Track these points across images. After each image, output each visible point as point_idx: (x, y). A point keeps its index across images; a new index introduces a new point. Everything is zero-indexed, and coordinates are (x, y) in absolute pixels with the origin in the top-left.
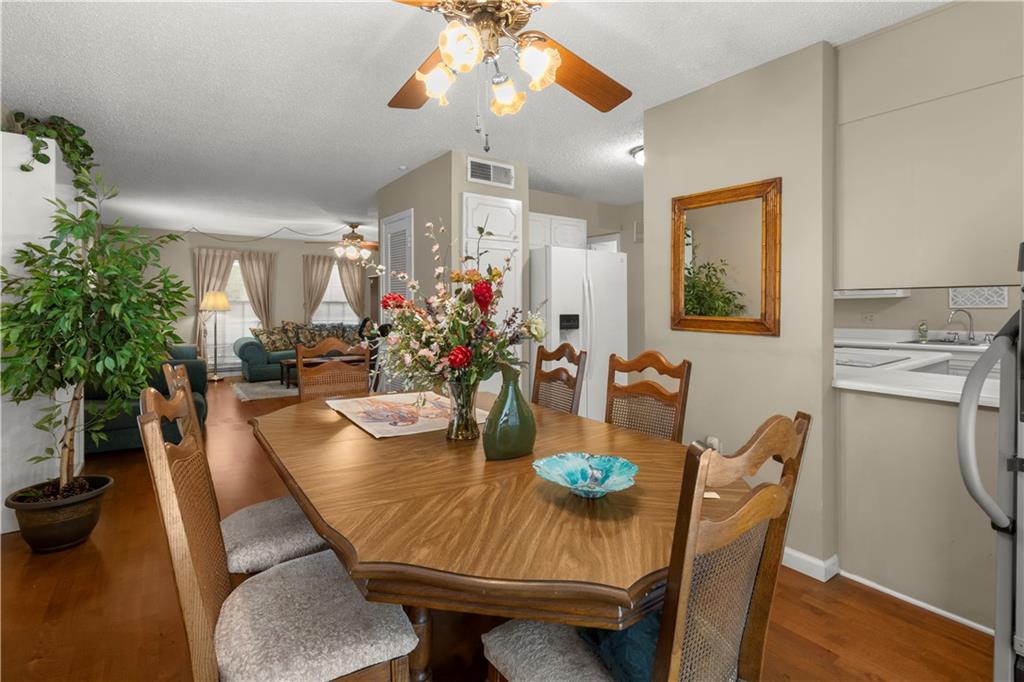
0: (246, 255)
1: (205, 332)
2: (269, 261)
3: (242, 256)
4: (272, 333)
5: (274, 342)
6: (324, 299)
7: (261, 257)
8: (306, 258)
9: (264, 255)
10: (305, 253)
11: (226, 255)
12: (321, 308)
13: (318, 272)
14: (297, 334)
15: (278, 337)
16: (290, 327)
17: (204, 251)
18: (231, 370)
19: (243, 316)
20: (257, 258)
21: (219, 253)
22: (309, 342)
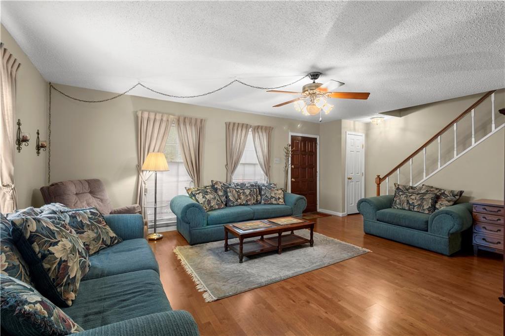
0: (181, 120)
1: (146, 191)
2: (200, 127)
3: (179, 120)
4: (206, 193)
5: (209, 202)
6: (241, 162)
7: (193, 122)
8: (228, 125)
9: (196, 120)
10: (228, 120)
11: (165, 119)
12: (239, 168)
13: (237, 137)
14: (226, 193)
15: (212, 196)
16: (219, 186)
17: (146, 115)
18: (167, 225)
19: (178, 175)
20: (190, 123)
21: (158, 117)
22: (237, 200)
